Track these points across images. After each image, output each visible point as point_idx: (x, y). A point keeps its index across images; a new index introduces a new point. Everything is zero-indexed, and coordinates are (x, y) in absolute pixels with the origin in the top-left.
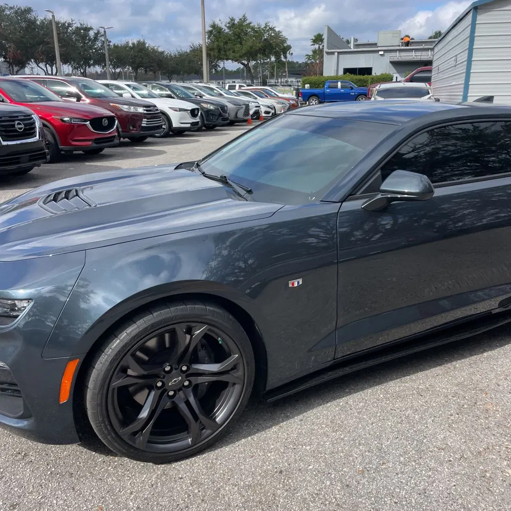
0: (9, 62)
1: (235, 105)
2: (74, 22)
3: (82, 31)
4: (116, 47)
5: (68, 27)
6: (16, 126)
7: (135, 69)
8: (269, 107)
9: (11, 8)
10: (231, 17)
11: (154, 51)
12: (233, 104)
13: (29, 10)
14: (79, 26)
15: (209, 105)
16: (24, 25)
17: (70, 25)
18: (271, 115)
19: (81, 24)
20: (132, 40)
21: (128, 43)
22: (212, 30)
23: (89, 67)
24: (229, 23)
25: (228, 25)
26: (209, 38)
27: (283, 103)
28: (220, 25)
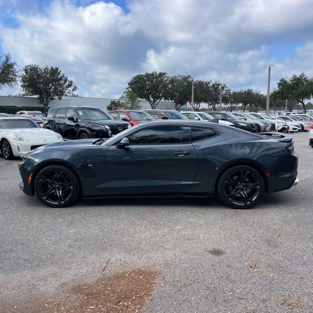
0: (176, 103)
1: (265, 124)
2: (211, 81)
3: (216, 86)
4: (234, 93)
5: (208, 84)
6: (119, 129)
7: (245, 104)
8: (296, 126)
9: (181, 76)
10: (294, 75)
11: (258, 95)
12: (263, 124)
13: (188, 77)
14: (214, 83)
15: (243, 124)
16: (186, 84)
17: (209, 83)
18: (297, 130)
19: (216, 82)
20: (245, 89)
21: (242, 91)
22: (281, 83)
23: (217, 104)
24: (292, 78)
25: (291, 79)
26: (279, 87)
27: (309, 124)
28: (286, 80)
